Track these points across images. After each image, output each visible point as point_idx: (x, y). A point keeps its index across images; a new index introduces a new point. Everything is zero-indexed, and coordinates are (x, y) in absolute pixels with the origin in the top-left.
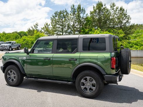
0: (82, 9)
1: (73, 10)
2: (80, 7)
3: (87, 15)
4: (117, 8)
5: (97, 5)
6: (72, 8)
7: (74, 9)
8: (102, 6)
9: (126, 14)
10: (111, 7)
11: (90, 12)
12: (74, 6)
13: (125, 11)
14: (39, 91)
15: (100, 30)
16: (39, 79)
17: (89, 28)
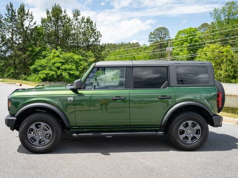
0: (26, 13)
1: (10, 12)
2: (23, 10)
3: (35, 24)
4: (83, 19)
5: (53, 9)
6: (9, 9)
7: (13, 11)
8: (61, 12)
9: (95, 29)
10: (75, 16)
11: (42, 19)
12: (11, 6)
13: (94, 25)
14: (106, 153)
15: (61, 49)
16: (102, 134)
17: (40, 46)
